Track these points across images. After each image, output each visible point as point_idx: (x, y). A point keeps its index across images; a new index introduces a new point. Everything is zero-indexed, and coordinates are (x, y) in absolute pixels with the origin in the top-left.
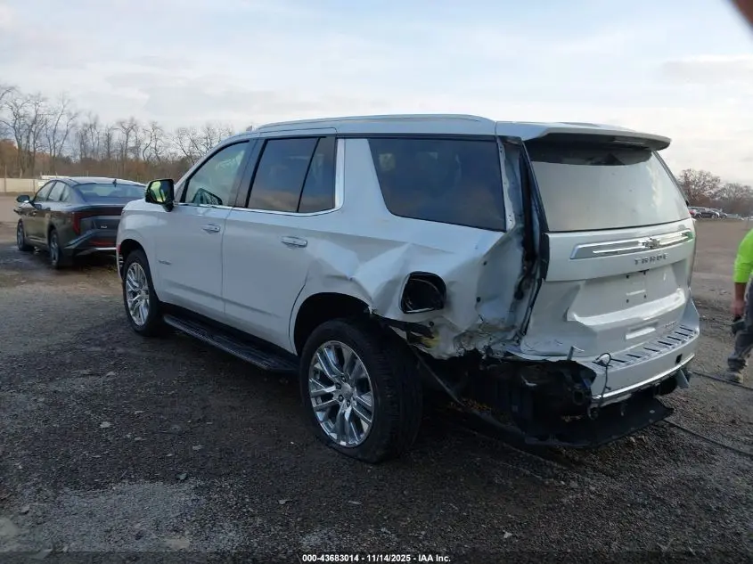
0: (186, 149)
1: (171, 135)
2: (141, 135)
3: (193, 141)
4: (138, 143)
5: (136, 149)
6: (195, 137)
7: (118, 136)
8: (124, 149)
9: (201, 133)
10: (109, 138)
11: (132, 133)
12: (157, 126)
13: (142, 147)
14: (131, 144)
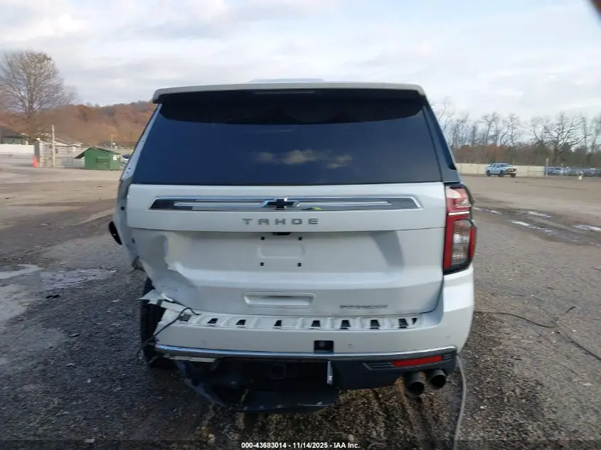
0: (538, 135)
1: (526, 123)
2: (500, 125)
3: (545, 128)
4: (498, 132)
5: (495, 137)
6: (547, 125)
7: (482, 128)
8: (485, 137)
9: (554, 121)
10: (475, 129)
11: (493, 124)
12: (514, 117)
13: (500, 135)
14: (492, 133)
